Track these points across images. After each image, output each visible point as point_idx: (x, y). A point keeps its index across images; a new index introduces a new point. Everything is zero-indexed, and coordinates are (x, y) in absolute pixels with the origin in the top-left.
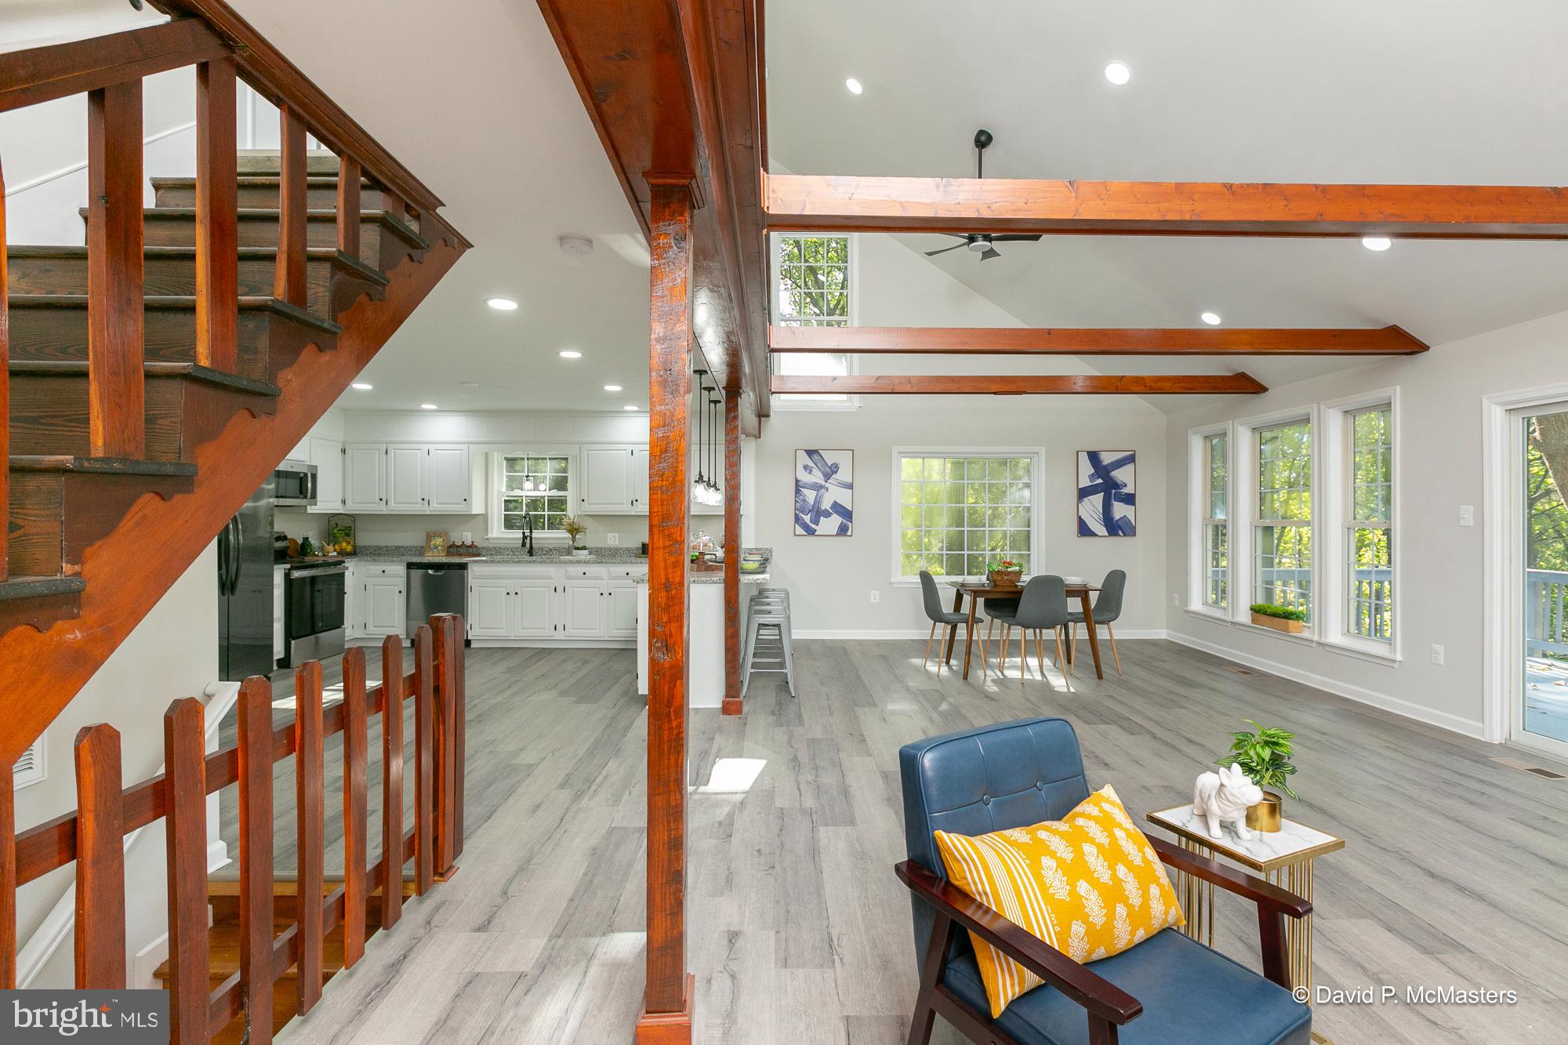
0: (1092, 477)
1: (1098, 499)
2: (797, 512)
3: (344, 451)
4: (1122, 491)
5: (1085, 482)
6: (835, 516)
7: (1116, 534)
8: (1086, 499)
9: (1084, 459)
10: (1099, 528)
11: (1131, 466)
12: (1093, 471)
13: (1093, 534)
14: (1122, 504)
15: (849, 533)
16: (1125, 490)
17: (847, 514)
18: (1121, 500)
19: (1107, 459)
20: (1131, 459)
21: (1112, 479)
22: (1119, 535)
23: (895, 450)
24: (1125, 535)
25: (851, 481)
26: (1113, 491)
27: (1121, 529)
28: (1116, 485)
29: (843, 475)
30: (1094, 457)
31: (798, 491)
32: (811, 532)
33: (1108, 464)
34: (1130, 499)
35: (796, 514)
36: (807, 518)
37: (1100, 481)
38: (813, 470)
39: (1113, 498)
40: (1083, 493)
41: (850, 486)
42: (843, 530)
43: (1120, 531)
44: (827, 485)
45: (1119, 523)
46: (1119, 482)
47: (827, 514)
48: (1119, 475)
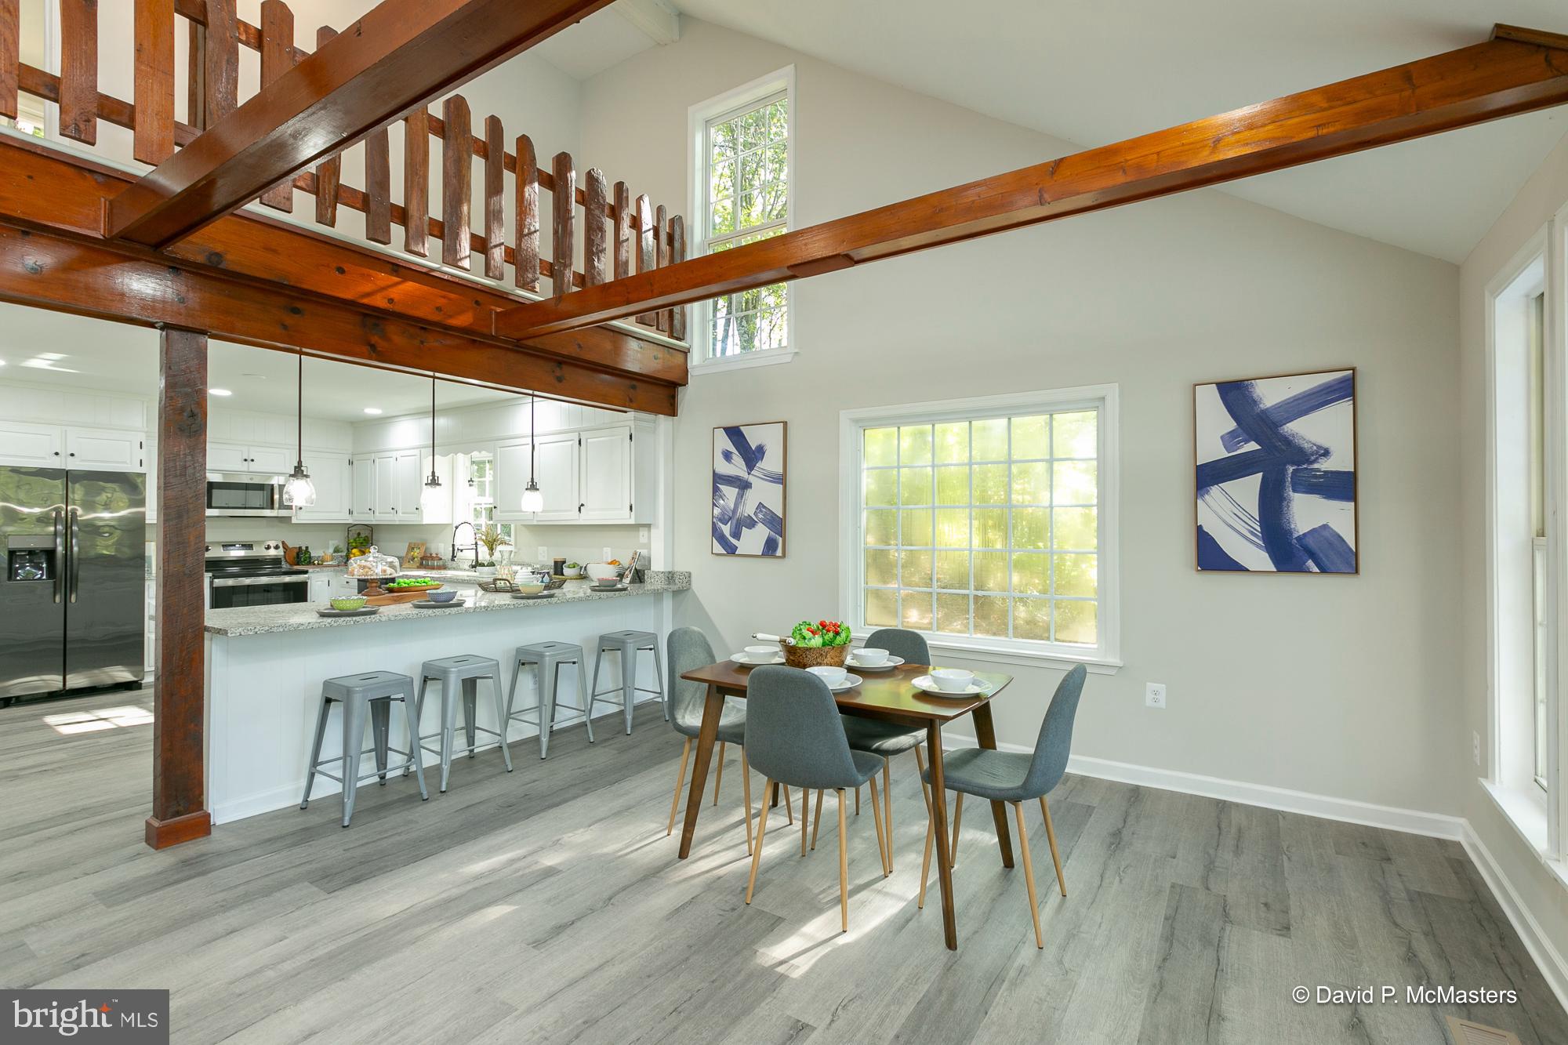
0: (1229, 440)
1: (1247, 490)
2: (715, 520)
3: (351, 463)
4: (1316, 466)
5: (1212, 450)
6: (760, 527)
7: (1301, 569)
8: (1215, 490)
9: (1209, 400)
10: (1257, 558)
11: (1344, 407)
12: (1232, 425)
13: (1234, 567)
14: (1315, 500)
15: (779, 553)
16: (1324, 465)
17: (778, 524)
18: (1312, 489)
19: (1270, 395)
20: (1346, 388)
21: (1287, 441)
22: (1308, 571)
23: (844, 416)
24: (1324, 570)
25: (780, 470)
26: (1291, 469)
27: (1312, 555)
28: (1301, 456)
29: (771, 462)
30: (1234, 393)
31: (715, 490)
32: (731, 550)
33: (1278, 407)
34: (1343, 487)
35: (713, 523)
36: (726, 529)
37: (1253, 446)
38: (734, 457)
39: (1288, 484)
40: (1208, 476)
41: (781, 479)
42: (770, 548)
43: (1310, 563)
44: (751, 479)
45: (1311, 542)
46: (1306, 445)
47: (751, 524)
48: (1306, 430)
